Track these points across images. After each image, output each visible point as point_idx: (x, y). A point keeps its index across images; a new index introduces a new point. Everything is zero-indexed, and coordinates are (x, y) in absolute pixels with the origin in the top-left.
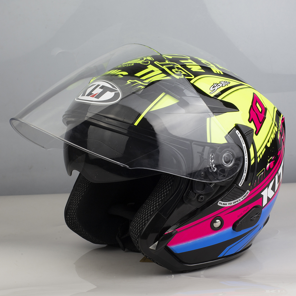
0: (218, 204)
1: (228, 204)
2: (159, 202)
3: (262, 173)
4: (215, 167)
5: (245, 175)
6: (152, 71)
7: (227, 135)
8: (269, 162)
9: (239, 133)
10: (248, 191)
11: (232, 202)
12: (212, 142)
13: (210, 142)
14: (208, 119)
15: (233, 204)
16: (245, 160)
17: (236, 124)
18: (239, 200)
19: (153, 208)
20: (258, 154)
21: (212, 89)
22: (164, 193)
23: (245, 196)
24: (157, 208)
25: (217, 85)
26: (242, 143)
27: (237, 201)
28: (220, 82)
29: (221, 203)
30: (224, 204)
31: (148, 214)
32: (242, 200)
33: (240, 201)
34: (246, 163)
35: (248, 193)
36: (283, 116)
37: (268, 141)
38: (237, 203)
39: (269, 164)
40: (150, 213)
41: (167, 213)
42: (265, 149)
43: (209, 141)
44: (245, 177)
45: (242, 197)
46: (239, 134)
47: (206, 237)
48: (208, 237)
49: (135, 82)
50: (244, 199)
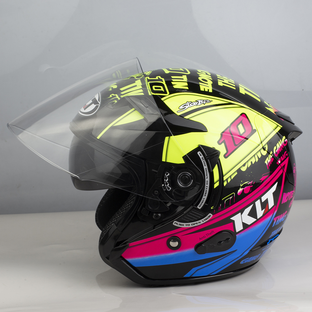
0: (174, 224)
1: (185, 225)
3: (231, 198)
5: (205, 197)
6: (135, 86)
7: (185, 156)
8: (242, 187)
9: (201, 154)
10: (210, 214)
11: (190, 223)
12: (168, 161)
13: (165, 161)
14: (167, 138)
15: (191, 226)
16: (206, 182)
17: (199, 145)
18: (199, 222)
20: (225, 178)
21: (181, 107)
23: (206, 219)
25: (189, 104)
26: (204, 165)
27: (197, 223)
28: (196, 101)
29: (177, 224)
30: (180, 225)
32: (202, 223)
33: (200, 224)
34: (207, 186)
35: (211, 217)
37: (244, 165)
38: (196, 225)
39: (242, 189)
42: (236, 173)
43: (163, 160)
44: (205, 200)
45: (202, 220)
47: (163, 255)
49: (115, 96)
50: (205, 222)
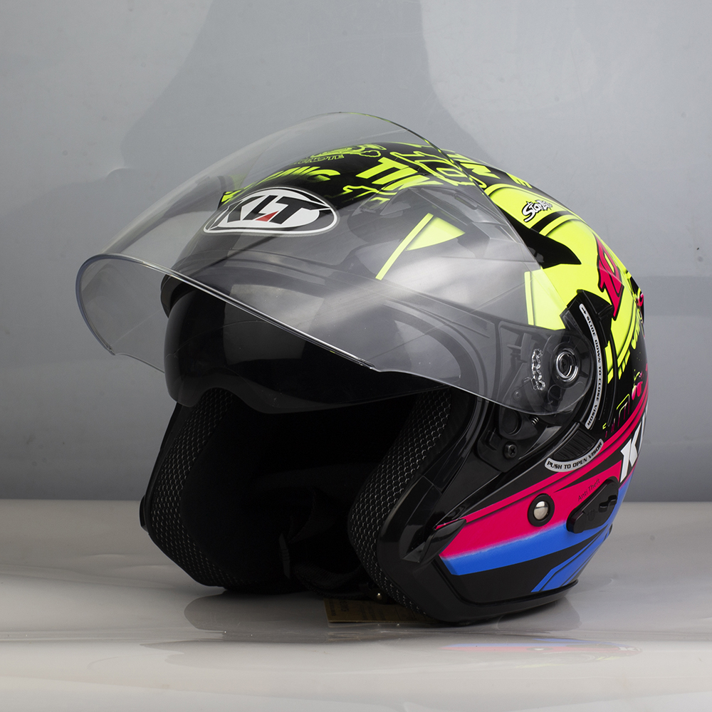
0: (546, 465)
1: (563, 467)
2: (420, 457)
3: (625, 405)
4: (543, 381)
5: (597, 403)
6: (394, 170)
7: (564, 313)
8: (636, 383)
9: (585, 309)
10: (601, 440)
11: (571, 463)
12: (538, 325)
13: (533, 324)
14: (527, 274)
15: (572, 469)
16: (598, 370)
17: (578, 291)
18: (584, 459)
19: (408, 470)
20: (619, 362)
21: (525, 213)
22: (430, 438)
23: (595, 452)
24: (417, 470)
25: (532, 206)
26: (592, 333)
27: (581, 462)
29: (551, 464)
30: (556, 466)
31: (397, 484)
32: (589, 460)
33: (586, 463)
34: (600, 377)
35: (601, 446)
36: (641, 293)
37: (633, 337)
38: (580, 466)
39: (636, 386)
40: (403, 480)
41: (444, 480)
42: (629, 353)
43: (531, 322)
44: (597, 408)
45: (590, 454)
46: (585, 312)
47: (516, 541)
48: (520, 540)
49: (362, 189)
50: (592, 457)
